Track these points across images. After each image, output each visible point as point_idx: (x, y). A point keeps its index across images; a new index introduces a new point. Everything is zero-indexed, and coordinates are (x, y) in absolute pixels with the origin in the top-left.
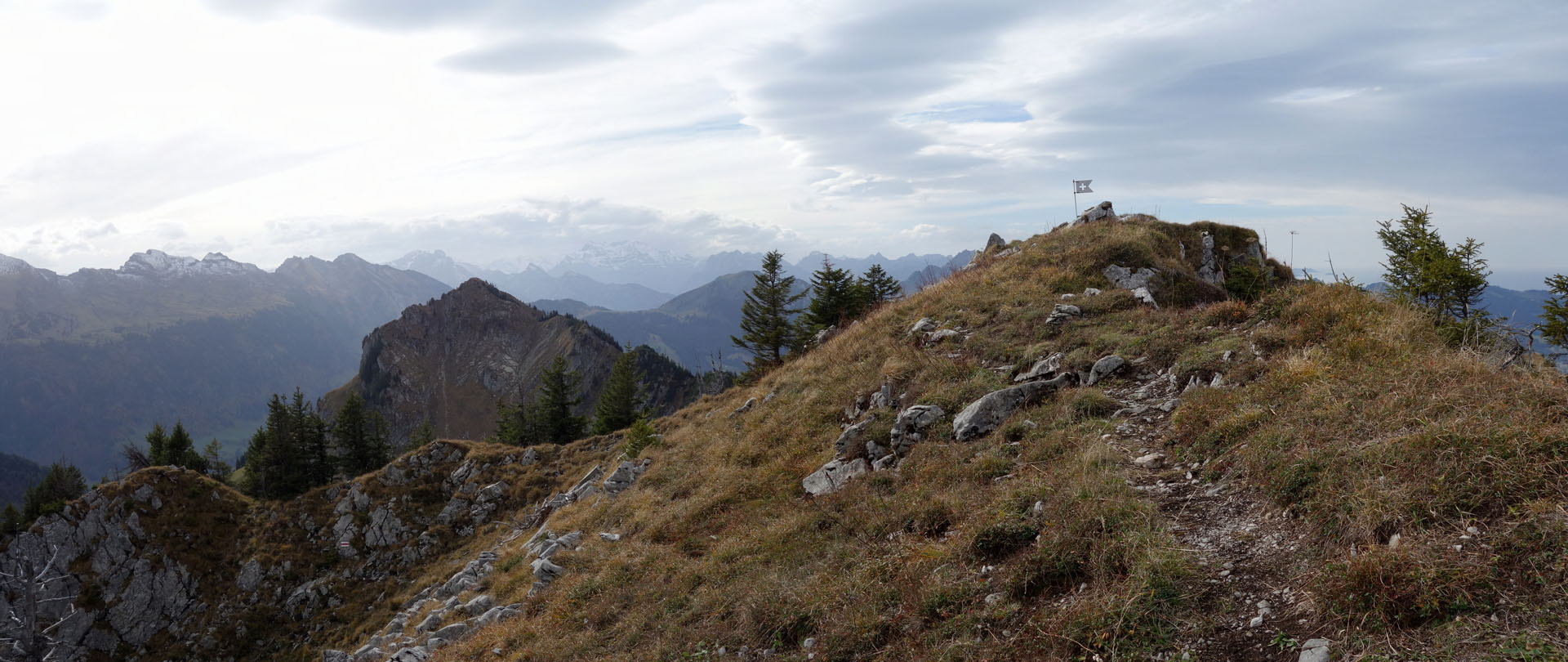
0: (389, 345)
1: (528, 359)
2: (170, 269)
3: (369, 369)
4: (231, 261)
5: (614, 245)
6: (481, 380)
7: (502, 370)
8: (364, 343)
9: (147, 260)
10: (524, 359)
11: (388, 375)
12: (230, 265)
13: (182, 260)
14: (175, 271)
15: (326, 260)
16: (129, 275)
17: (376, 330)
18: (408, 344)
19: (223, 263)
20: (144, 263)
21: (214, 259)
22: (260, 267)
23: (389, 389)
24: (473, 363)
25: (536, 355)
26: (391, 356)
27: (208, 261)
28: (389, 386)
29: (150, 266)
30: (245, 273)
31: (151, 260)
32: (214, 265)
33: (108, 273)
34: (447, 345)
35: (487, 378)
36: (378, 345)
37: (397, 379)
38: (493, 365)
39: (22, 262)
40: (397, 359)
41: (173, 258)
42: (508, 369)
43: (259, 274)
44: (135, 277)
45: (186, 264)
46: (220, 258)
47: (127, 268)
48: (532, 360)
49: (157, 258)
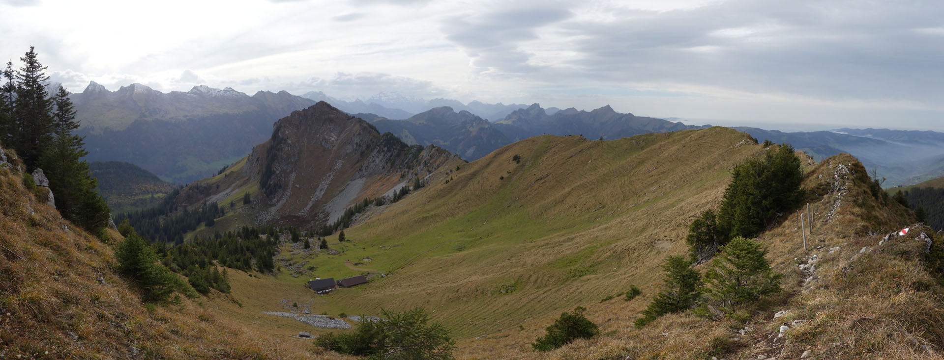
0: (284, 126)
1: (341, 135)
2: (209, 93)
3: (275, 136)
4: (235, 91)
5: (392, 93)
6: (321, 143)
7: (330, 140)
8: (274, 125)
9: (200, 89)
10: (340, 135)
11: (282, 139)
12: (234, 93)
13: (215, 90)
14: (212, 94)
15: (274, 93)
16: (192, 95)
17: (280, 120)
18: (292, 126)
19: (231, 92)
20: (199, 90)
21: (228, 90)
22: (247, 94)
23: (282, 144)
24: (318, 136)
25: (345, 134)
26: (285, 131)
27: (226, 91)
28: (281, 143)
29: (201, 92)
30: (240, 96)
31: (202, 89)
32: (228, 92)
33: (183, 94)
34: (309, 128)
35: (323, 143)
36: (280, 126)
37: (286, 141)
38: (326, 137)
39: (149, 88)
40: (287, 132)
41: (211, 89)
42: (333, 139)
43: (246, 97)
44: (195, 96)
45: (216, 91)
46: (230, 90)
47: (192, 92)
48: (343, 136)
49: (204, 89)
